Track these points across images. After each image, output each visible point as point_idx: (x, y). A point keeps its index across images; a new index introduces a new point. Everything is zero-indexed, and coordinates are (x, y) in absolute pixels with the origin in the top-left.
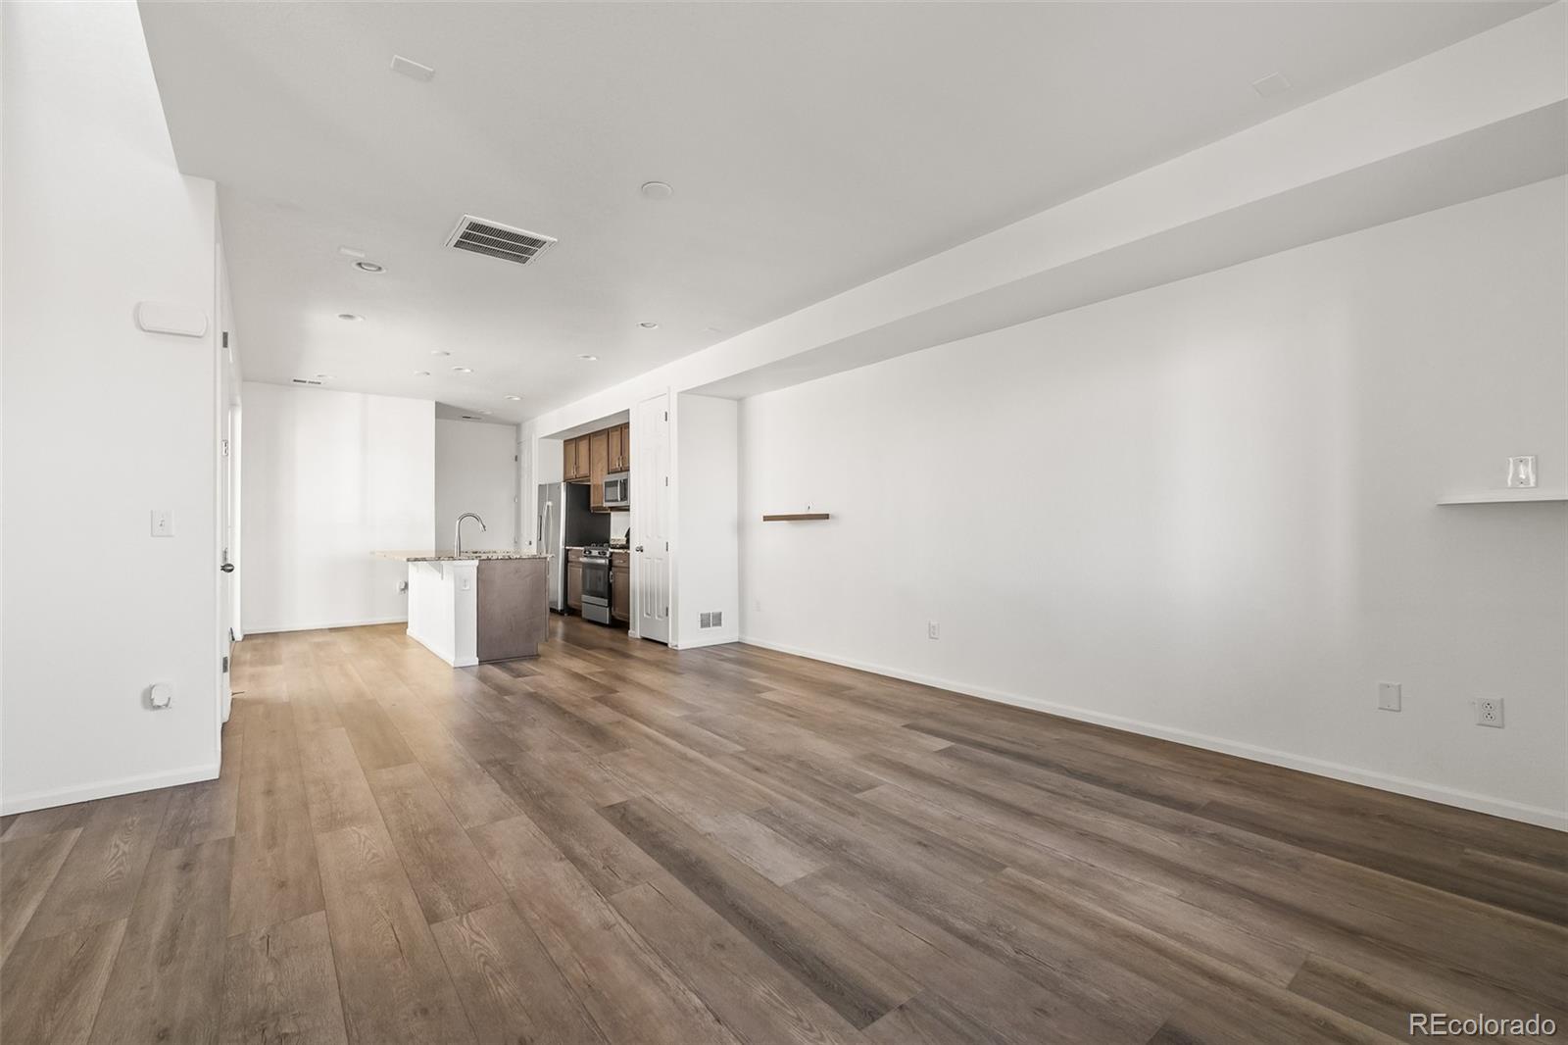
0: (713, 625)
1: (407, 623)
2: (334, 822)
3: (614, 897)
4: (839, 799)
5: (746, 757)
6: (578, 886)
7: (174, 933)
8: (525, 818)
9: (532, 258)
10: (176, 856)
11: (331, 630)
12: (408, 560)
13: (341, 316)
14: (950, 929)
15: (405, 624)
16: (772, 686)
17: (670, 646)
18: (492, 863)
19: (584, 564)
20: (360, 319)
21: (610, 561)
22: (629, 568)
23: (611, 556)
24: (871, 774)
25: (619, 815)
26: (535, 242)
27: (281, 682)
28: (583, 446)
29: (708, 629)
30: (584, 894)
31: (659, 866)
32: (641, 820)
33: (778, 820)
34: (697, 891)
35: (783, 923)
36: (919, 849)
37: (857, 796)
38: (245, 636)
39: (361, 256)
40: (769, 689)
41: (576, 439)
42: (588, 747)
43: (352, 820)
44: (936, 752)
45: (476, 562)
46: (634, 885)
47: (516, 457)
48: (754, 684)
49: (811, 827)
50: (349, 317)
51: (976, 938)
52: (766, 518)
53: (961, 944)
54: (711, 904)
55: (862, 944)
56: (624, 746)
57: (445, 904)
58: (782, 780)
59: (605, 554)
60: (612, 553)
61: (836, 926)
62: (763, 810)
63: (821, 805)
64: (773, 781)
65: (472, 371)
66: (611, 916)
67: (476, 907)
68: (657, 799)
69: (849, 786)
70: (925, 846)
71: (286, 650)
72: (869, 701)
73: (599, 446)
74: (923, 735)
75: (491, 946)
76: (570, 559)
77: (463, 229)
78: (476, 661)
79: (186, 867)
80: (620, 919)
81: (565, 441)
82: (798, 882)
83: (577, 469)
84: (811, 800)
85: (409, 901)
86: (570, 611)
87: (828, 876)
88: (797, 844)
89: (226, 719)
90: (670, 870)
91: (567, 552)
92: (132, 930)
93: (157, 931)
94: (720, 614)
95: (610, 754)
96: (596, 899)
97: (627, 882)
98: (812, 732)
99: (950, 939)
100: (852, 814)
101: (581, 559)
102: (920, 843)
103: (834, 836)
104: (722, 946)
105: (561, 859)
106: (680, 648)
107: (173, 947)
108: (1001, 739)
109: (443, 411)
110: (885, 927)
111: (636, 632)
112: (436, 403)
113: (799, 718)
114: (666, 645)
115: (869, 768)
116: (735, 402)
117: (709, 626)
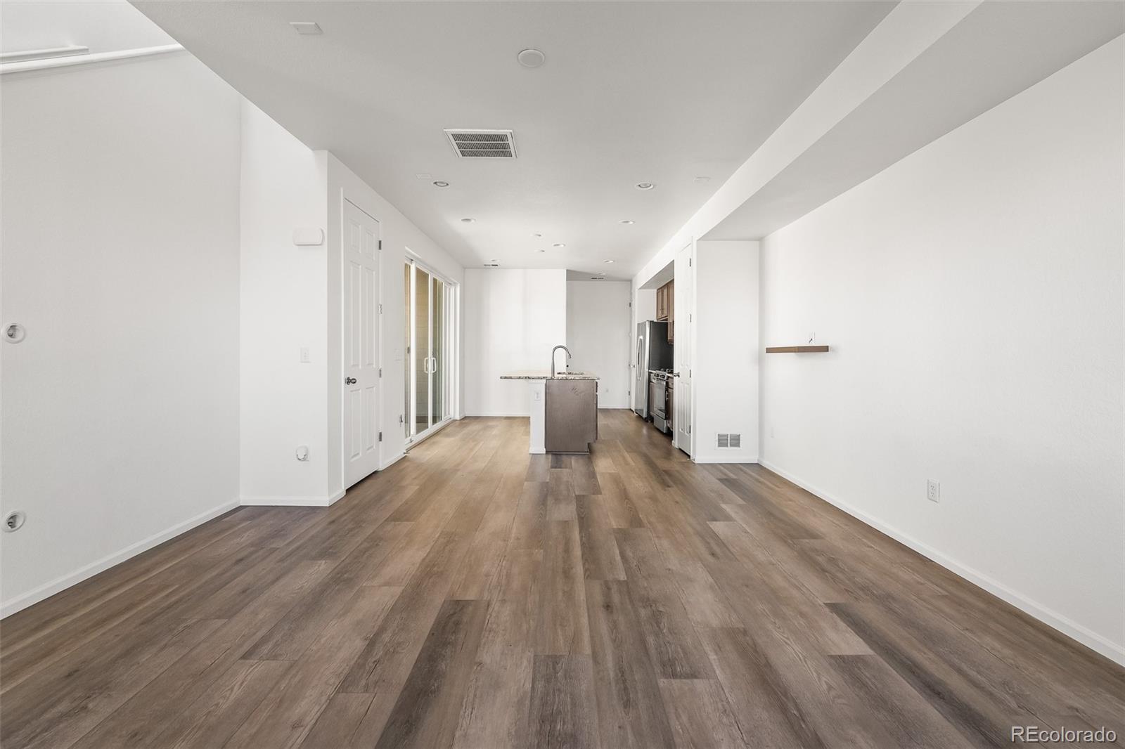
0: (731, 445)
2: (325, 553)
9: (513, 151)
12: (501, 378)
13: (463, 220)
17: (691, 458)
20: (475, 221)
21: (667, 383)
22: (673, 389)
23: (667, 379)
24: (713, 657)
25: (451, 613)
26: (501, 137)
28: (665, 291)
29: (726, 448)
34: (390, 726)
37: (662, 682)
39: (431, 178)
41: (662, 287)
44: (832, 656)
45: (544, 381)
47: (630, 304)
48: (722, 511)
50: (468, 220)
52: (769, 350)
56: (540, 546)
59: (664, 377)
60: (669, 377)
72: (820, 559)
74: (842, 625)
76: (650, 380)
77: (454, 141)
78: (544, 451)
81: (656, 289)
83: (662, 310)
86: (649, 419)
91: (650, 373)
94: (739, 435)
101: (654, 380)
106: (696, 462)
108: (960, 671)
111: (676, 443)
112: (567, 270)
114: (689, 456)
115: (719, 649)
116: (758, 242)
117: (727, 446)
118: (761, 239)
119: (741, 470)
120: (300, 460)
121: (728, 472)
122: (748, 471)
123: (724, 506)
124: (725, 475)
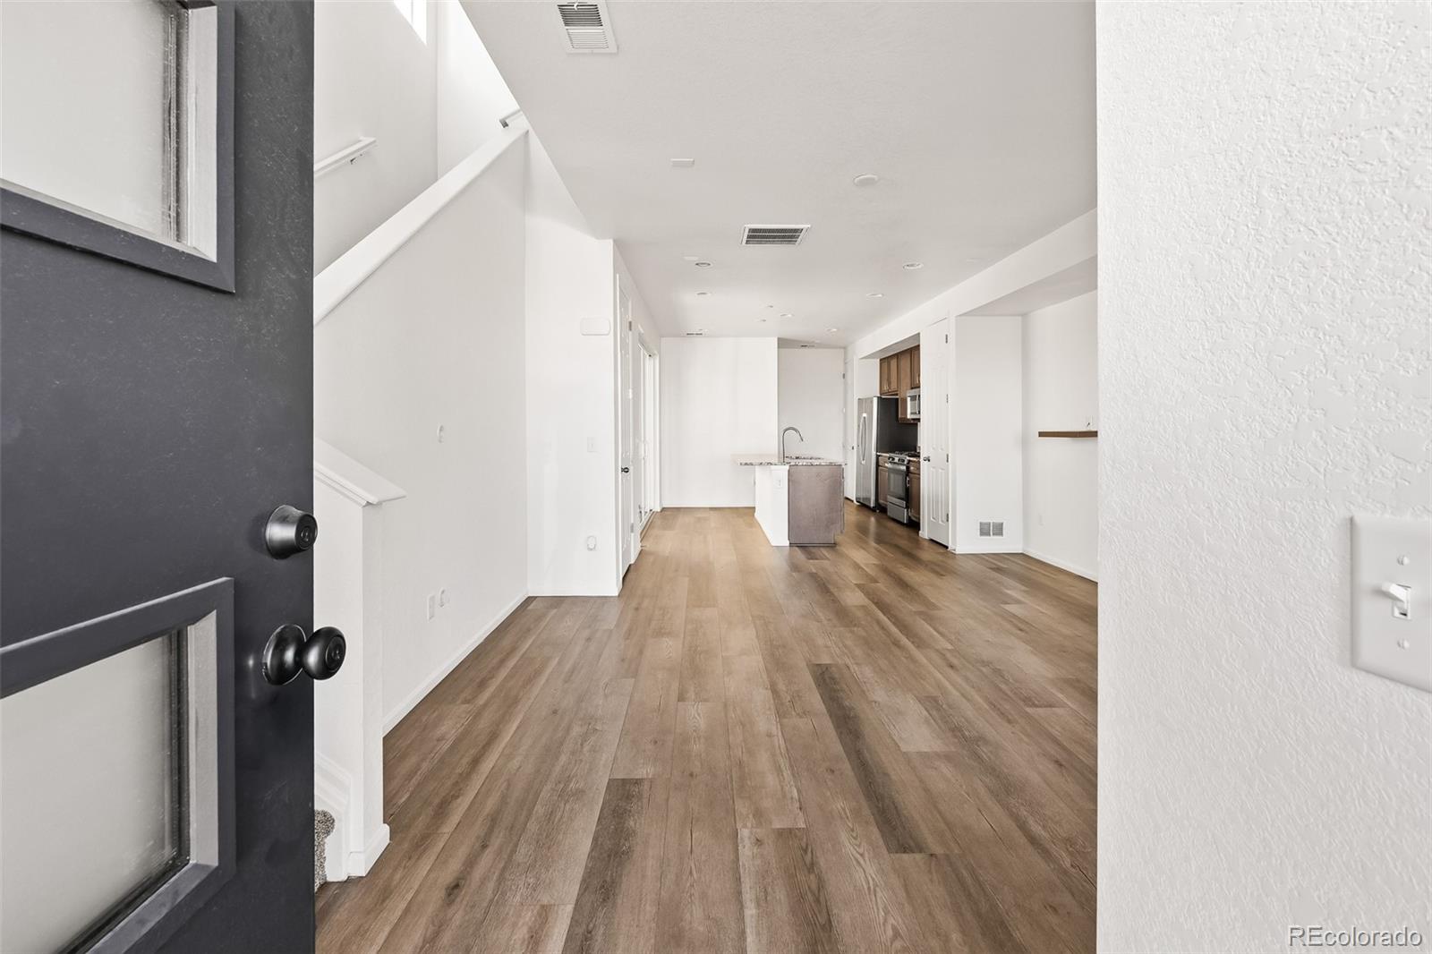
0: (994, 534)
1: (754, 508)
2: (660, 633)
3: (785, 720)
4: (1007, 707)
5: (948, 655)
6: (767, 706)
7: (572, 671)
8: (760, 658)
9: (799, 240)
10: (586, 633)
11: (711, 509)
13: (698, 294)
14: (1023, 827)
15: (753, 509)
16: (1023, 599)
17: (949, 548)
18: (726, 679)
19: (890, 469)
20: (709, 294)
21: (908, 468)
22: (919, 474)
23: (908, 463)
25: (820, 671)
26: (796, 231)
27: (668, 543)
28: (894, 363)
29: (988, 537)
30: (768, 712)
31: (825, 711)
32: (834, 679)
33: (939, 708)
34: (840, 735)
35: (886, 774)
36: (1052, 766)
37: (1028, 710)
38: (664, 508)
39: (696, 259)
40: (1018, 602)
41: (888, 358)
42: (829, 620)
43: (669, 634)
45: (787, 467)
46: (801, 717)
47: (844, 375)
48: (1007, 595)
49: (963, 720)
50: (703, 294)
51: (1042, 842)
52: (1042, 434)
53: (1023, 840)
54: (844, 745)
55: (936, 807)
56: (855, 625)
57: (691, 695)
58: (967, 679)
59: (904, 461)
60: (909, 461)
61: (927, 790)
62: (932, 697)
63: (986, 706)
64: (959, 680)
65: (793, 315)
66: (775, 730)
67: (706, 700)
68: (854, 668)
69: (1028, 701)
70: (1061, 765)
71: (683, 520)
73: (905, 363)
75: (702, 724)
76: (880, 464)
77: (746, 233)
78: (787, 543)
79: (589, 639)
80: (780, 734)
81: (881, 360)
82: (920, 754)
83: (889, 384)
84: (980, 700)
85: (675, 686)
86: (880, 509)
87: (948, 758)
88: (940, 727)
89: (632, 562)
90: (831, 716)
91: (878, 457)
92: (559, 663)
93: (568, 666)
94: (1002, 523)
95: (842, 629)
96: (773, 717)
97: (798, 714)
98: (1029, 648)
99: (1018, 835)
100: (1009, 721)
101: (886, 465)
102: (1057, 762)
103: (977, 732)
104: (832, 771)
105: (767, 689)
106: (957, 552)
107: (571, 676)
109: (783, 343)
110: (966, 806)
111: (925, 533)
113: (1027, 633)
114: (947, 547)
115: (1062, 691)
116: (1020, 318)
117: (990, 535)
118: (1024, 315)
119: (1008, 559)
120: (591, 549)
121: (996, 562)
122: (1012, 559)
123: (1009, 592)
124: (995, 564)
